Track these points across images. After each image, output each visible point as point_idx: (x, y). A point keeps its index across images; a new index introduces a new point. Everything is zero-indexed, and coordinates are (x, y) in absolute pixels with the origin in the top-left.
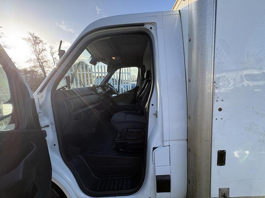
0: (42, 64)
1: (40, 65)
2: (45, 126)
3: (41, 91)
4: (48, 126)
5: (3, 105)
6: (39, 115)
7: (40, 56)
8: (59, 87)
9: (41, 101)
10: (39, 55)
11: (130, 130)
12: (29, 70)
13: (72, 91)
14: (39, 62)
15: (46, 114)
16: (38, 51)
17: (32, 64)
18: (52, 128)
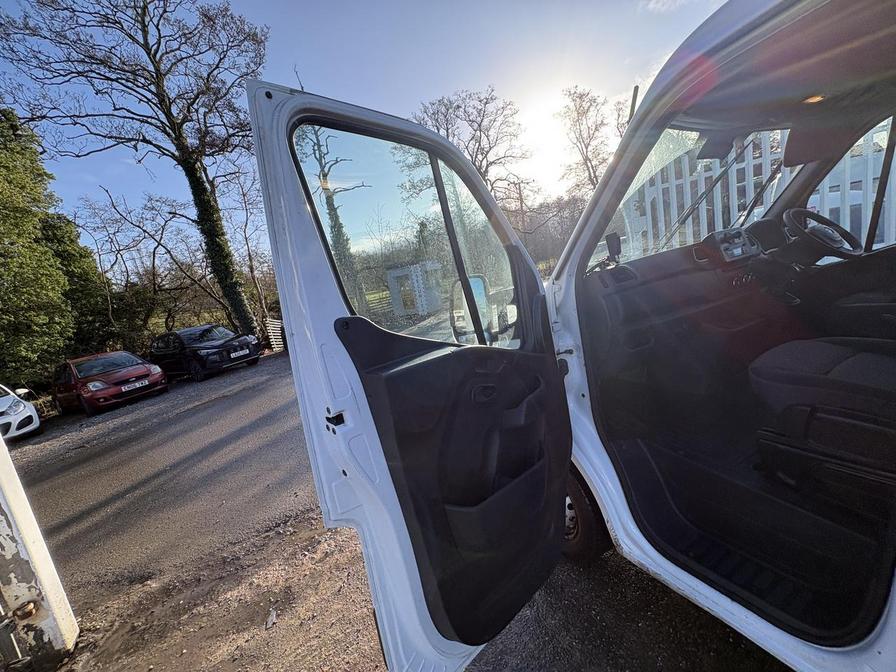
0: (594, 172)
1: (590, 179)
2: (566, 352)
3: (558, 278)
4: (570, 352)
5: (508, 307)
6: (555, 327)
7: (590, 148)
8: (592, 262)
9: (559, 299)
10: (587, 148)
11: (823, 415)
12: (566, 198)
13: (623, 268)
14: (588, 169)
15: (567, 326)
16: (585, 135)
17: (571, 181)
18: (578, 357)
